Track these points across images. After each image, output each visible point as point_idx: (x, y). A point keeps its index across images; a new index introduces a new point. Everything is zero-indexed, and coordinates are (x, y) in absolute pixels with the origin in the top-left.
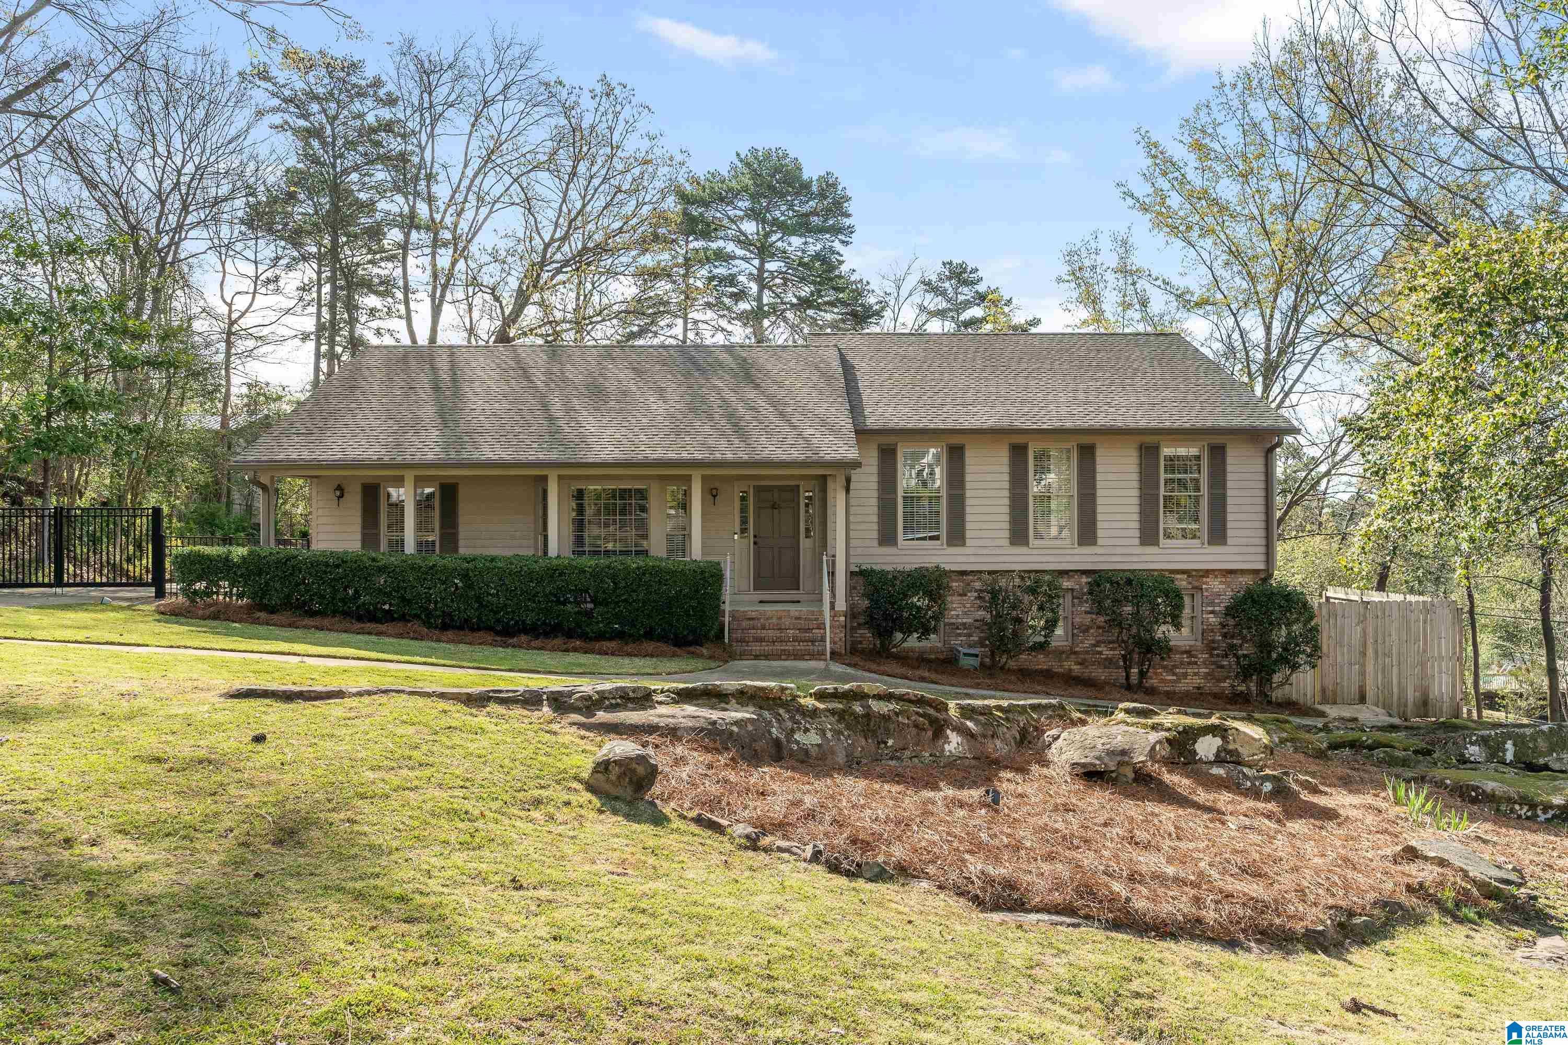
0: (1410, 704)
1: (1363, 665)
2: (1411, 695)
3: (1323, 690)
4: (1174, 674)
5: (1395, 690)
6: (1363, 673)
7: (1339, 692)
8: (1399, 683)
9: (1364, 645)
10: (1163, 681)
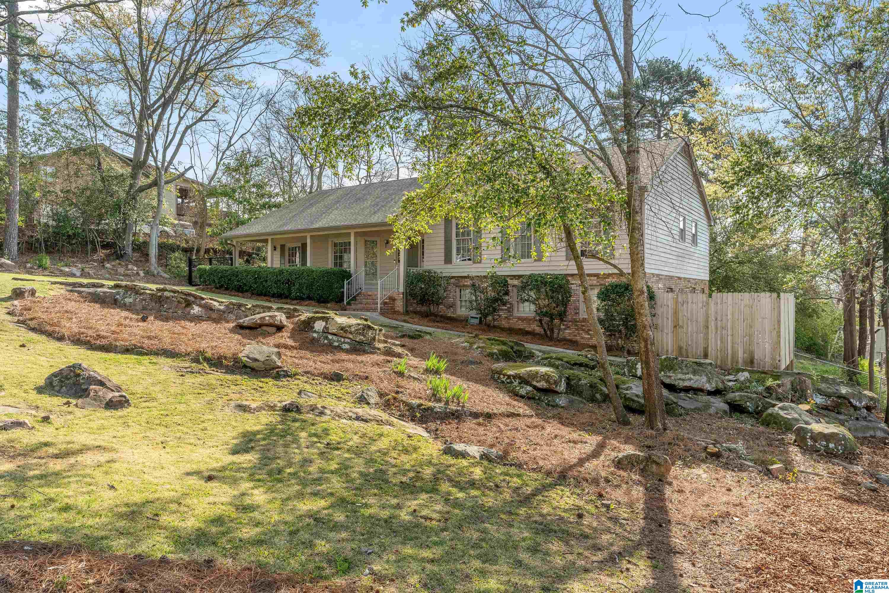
0: (740, 360)
1: (707, 334)
2: (741, 355)
3: (680, 348)
4: (589, 334)
5: (730, 352)
6: (706, 339)
7: (689, 351)
8: (733, 347)
9: (707, 321)
10: (583, 338)
